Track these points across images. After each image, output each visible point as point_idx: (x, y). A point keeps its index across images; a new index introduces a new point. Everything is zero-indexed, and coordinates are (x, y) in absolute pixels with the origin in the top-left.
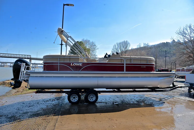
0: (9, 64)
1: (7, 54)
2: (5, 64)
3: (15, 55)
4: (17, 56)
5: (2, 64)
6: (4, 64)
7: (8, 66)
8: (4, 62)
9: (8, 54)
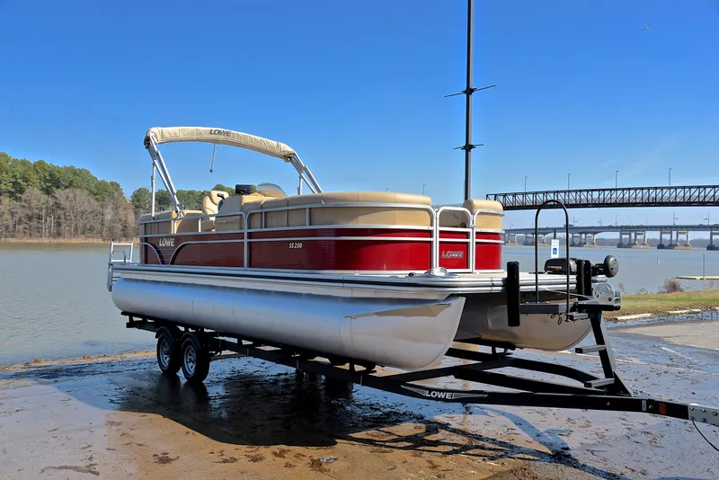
0: (655, 235)
1: (670, 188)
2: (638, 237)
3: (693, 190)
4: (702, 194)
5: (623, 236)
6: (633, 235)
7: (651, 242)
8: (633, 227)
9: (676, 188)
